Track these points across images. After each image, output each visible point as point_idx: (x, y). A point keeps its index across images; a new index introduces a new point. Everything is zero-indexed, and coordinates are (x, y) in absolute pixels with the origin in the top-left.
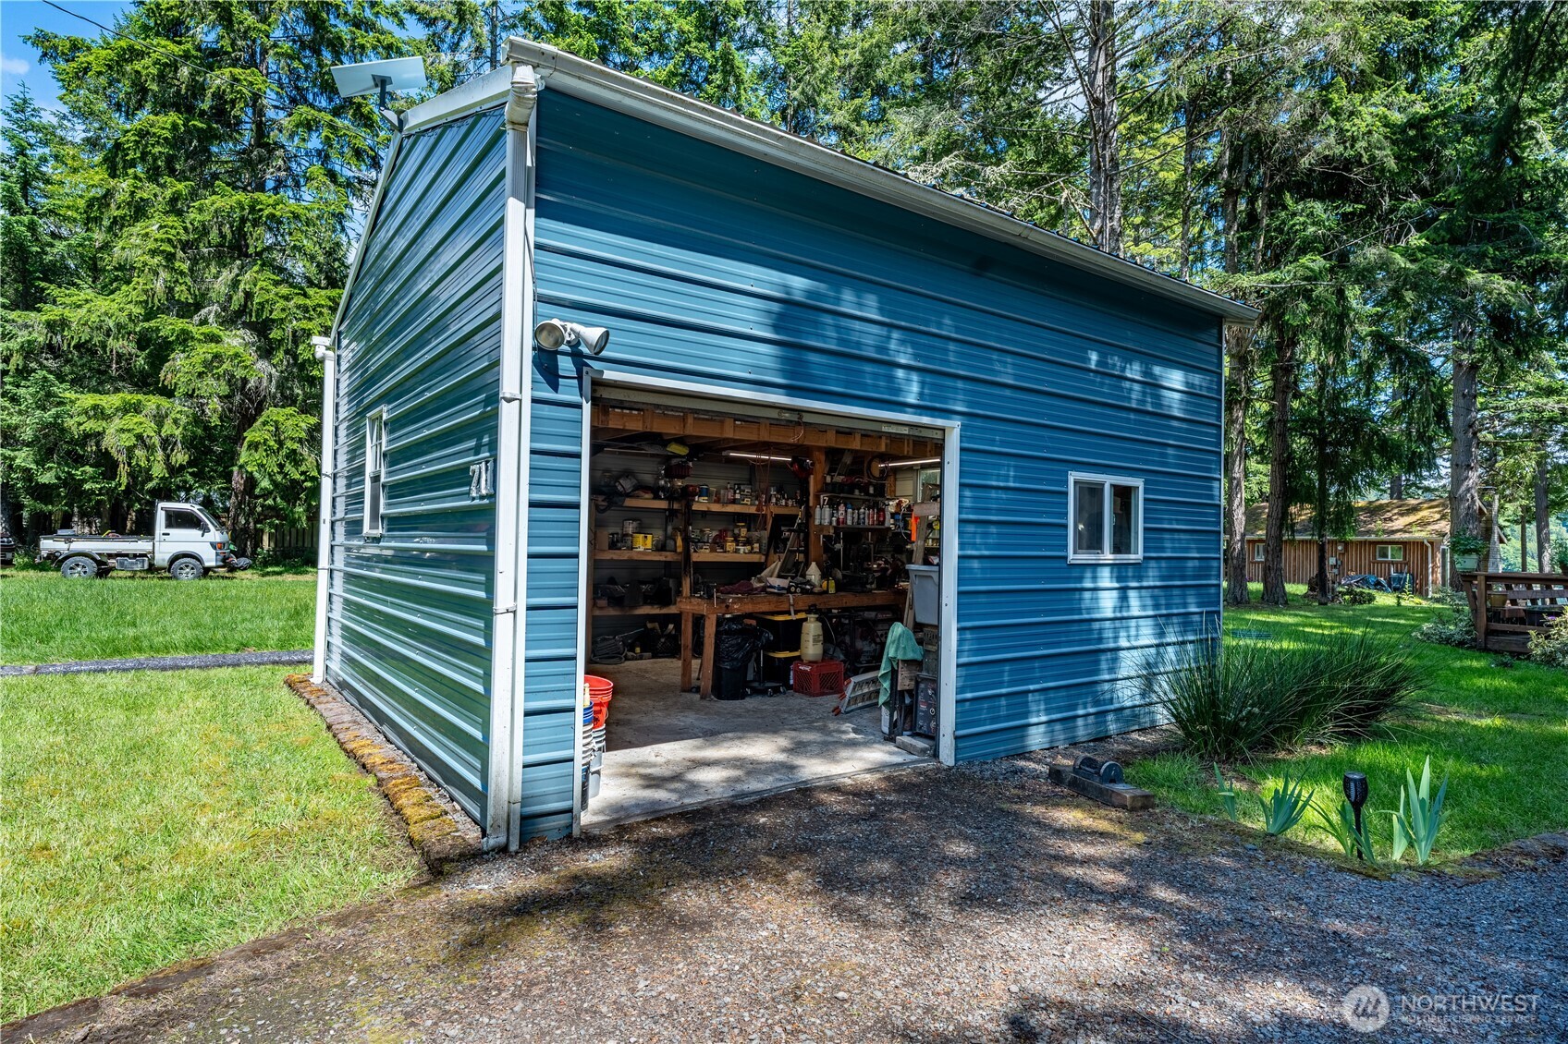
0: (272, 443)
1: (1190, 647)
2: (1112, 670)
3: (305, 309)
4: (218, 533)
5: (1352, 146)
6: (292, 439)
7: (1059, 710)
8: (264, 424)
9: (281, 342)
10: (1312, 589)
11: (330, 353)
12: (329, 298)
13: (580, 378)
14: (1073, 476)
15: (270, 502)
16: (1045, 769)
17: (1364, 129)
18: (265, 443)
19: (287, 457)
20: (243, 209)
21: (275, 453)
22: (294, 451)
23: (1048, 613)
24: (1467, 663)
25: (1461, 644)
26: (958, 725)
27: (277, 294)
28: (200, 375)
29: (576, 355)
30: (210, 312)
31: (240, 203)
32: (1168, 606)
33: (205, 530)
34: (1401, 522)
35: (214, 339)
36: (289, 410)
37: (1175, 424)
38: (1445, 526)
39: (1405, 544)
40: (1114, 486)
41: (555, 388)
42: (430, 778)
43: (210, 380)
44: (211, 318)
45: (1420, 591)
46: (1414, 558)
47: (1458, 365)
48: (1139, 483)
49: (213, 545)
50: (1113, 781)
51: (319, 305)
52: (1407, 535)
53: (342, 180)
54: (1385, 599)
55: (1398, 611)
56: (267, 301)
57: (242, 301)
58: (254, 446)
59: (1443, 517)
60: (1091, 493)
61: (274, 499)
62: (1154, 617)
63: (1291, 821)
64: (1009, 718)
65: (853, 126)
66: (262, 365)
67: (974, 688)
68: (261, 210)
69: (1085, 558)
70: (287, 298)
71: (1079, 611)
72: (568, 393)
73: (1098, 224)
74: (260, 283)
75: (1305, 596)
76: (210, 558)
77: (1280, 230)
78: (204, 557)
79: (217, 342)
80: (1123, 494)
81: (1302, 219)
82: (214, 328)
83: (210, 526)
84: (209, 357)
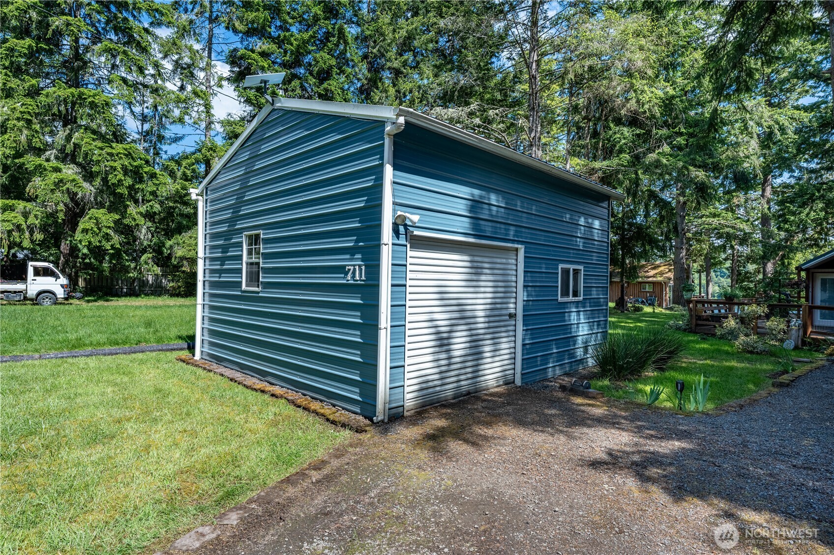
0: (96, 229)
1: (599, 335)
2: (574, 344)
3: (111, 155)
4: (65, 279)
5: (643, 106)
6: (106, 227)
7: (557, 361)
8: (90, 218)
9: (98, 173)
10: (617, 305)
11: (200, 198)
12: (126, 149)
13: (406, 234)
14: (561, 266)
15: (87, 261)
16: (558, 385)
17: (648, 100)
18: (91, 230)
19: (103, 237)
20: (73, 97)
21: (97, 235)
22: (107, 234)
23: (552, 322)
24: (690, 338)
25: (685, 330)
26: (523, 369)
27: (95, 146)
28: (52, 191)
29: (405, 226)
30: (51, 154)
31: (72, 94)
32: (593, 318)
33: (57, 277)
34: (652, 273)
35: (57, 170)
36: (102, 211)
37: (596, 243)
38: (671, 275)
39: (654, 283)
40: (574, 270)
41: (398, 238)
42: (313, 398)
43: (58, 194)
44: (52, 158)
45: (660, 305)
46: (657, 289)
47: (678, 202)
48: (581, 267)
49: (62, 286)
50: (587, 388)
51: (120, 153)
52: (655, 279)
53: (131, 83)
54: (648, 309)
55: (653, 315)
56: (90, 150)
57: (73, 148)
58: (86, 231)
59: (670, 271)
60: (566, 272)
61: (90, 259)
62: (589, 322)
63: (657, 399)
64: (541, 365)
65: (402, 69)
66: (86, 185)
67: (528, 354)
68: (85, 99)
69: (565, 299)
70: (101, 149)
71: (564, 321)
72: (402, 241)
73: (533, 135)
74: (85, 140)
75: (614, 308)
76: (60, 293)
77: (609, 140)
78: (57, 292)
79: (60, 172)
80: (576, 272)
81: (619, 136)
82: (54, 163)
83: (60, 275)
84: (56, 180)
